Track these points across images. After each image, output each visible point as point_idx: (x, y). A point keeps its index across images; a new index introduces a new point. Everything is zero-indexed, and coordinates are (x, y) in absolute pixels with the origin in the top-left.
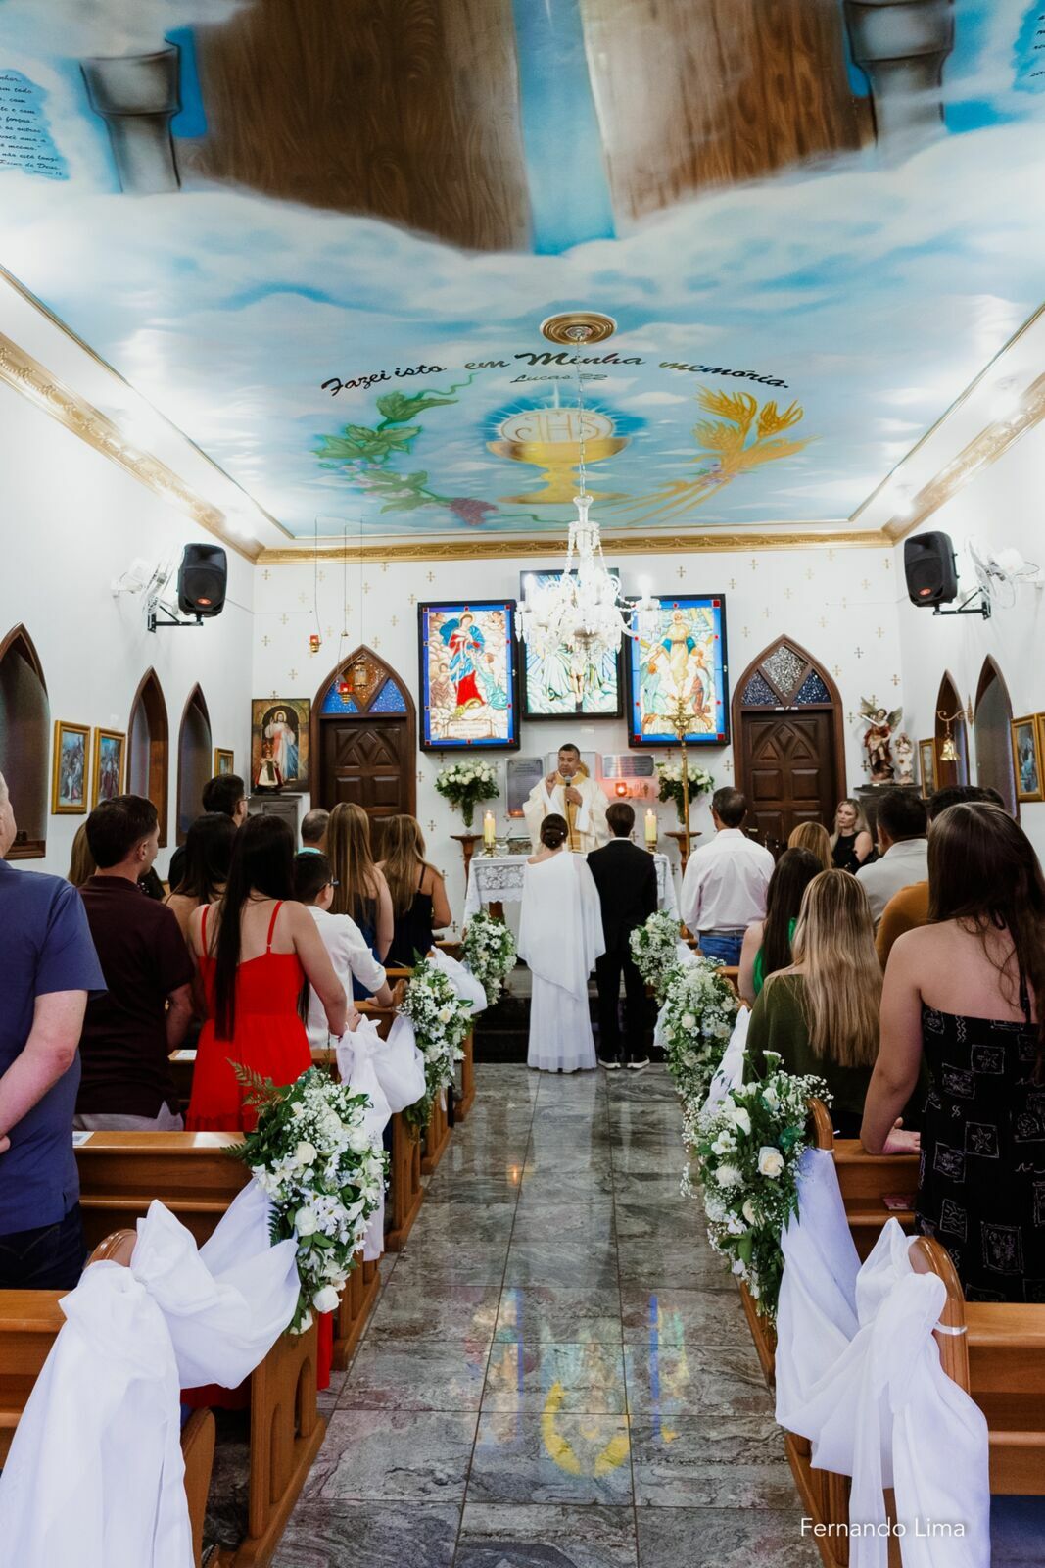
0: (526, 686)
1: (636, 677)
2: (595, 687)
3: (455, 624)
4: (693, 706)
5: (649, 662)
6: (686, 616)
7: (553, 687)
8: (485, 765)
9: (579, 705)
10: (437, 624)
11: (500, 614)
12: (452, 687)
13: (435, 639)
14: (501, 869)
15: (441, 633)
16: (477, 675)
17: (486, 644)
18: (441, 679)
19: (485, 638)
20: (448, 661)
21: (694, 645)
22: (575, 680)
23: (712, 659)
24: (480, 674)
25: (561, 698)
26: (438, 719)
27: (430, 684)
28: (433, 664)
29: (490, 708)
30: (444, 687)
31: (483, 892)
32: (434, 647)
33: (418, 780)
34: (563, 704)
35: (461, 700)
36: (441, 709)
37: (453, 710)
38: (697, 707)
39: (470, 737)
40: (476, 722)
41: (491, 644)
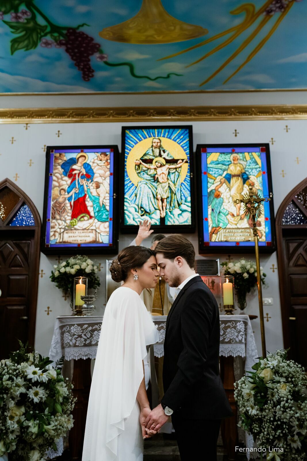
0: (123, 205)
1: (205, 199)
2: (174, 207)
3: (74, 161)
4: (248, 222)
5: (215, 190)
6: (241, 158)
7: (144, 206)
8: (89, 261)
9: (162, 220)
10: (60, 161)
11: (106, 155)
12: (68, 205)
13: (58, 171)
14: (86, 326)
15: (62, 168)
16: (87, 196)
17: (96, 175)
18: (61, 200)
19: (95, 171)
20: (66, 187)
21: (248, 178)
22: (160, 202)
23: (261, 188)
24: (89, 197)
25: (149, 214)
26: (57, 228)
27: (52, 203)
28: (55, 188)
29: (96, 220)
30: (63, 205)
31: (67, 350)
32: (56, 176)
33: (40, 275)
34: (151, 218)
35: (74, 216)
36: (59, 221)
37: (68, 222)
38: (251, 222)
39: (79, 242)
40: (85, 231)
41: (98, 175)
